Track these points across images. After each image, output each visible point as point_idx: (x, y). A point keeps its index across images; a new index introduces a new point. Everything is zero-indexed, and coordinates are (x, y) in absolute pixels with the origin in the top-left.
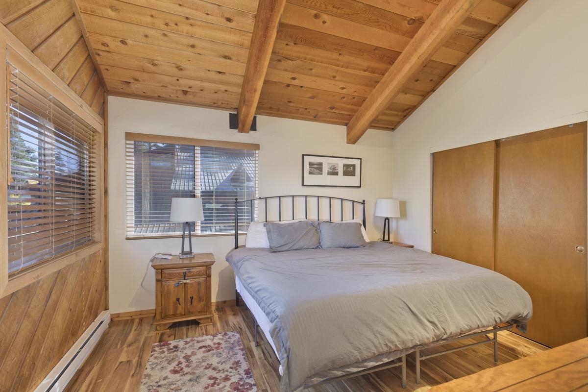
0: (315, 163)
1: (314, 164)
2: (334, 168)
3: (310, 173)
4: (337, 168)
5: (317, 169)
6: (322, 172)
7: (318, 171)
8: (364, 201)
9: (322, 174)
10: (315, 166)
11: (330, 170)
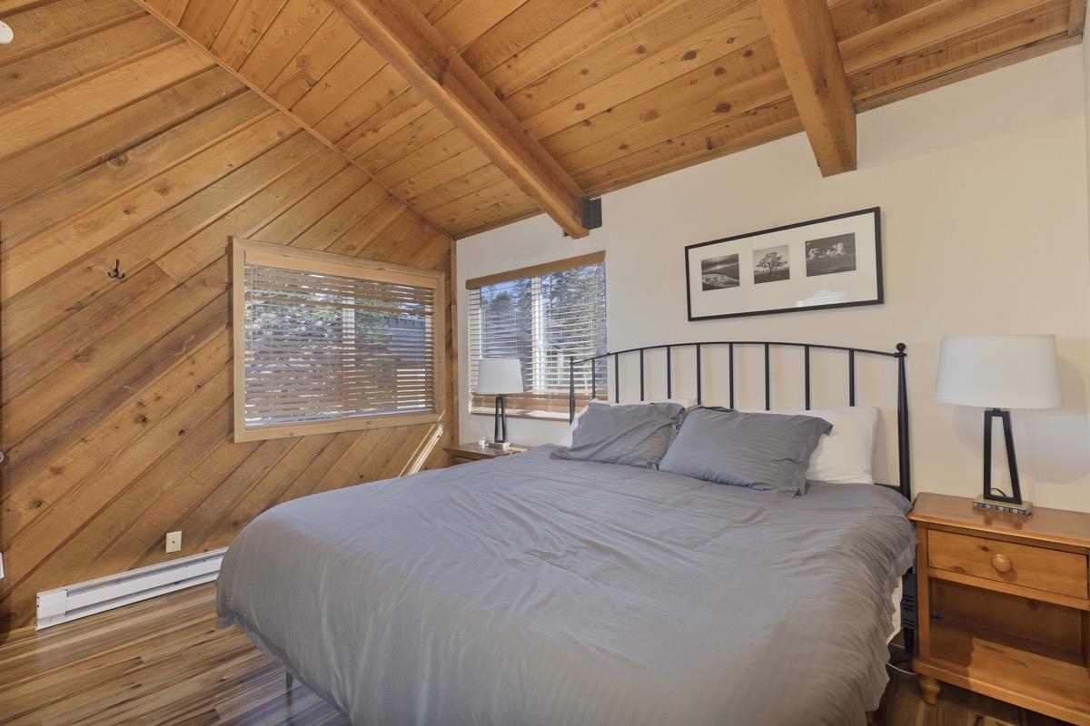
0: (718, 260)
1: (715, 264)
2: (776, 261)
3: (706, 287)
4: (782, 260)
5: (725, 274)
6: (738, 278)
7: (726, 278)
8: (901, 347)
9: (738, 284)
10: (719, 267)
11: (761, 269)
